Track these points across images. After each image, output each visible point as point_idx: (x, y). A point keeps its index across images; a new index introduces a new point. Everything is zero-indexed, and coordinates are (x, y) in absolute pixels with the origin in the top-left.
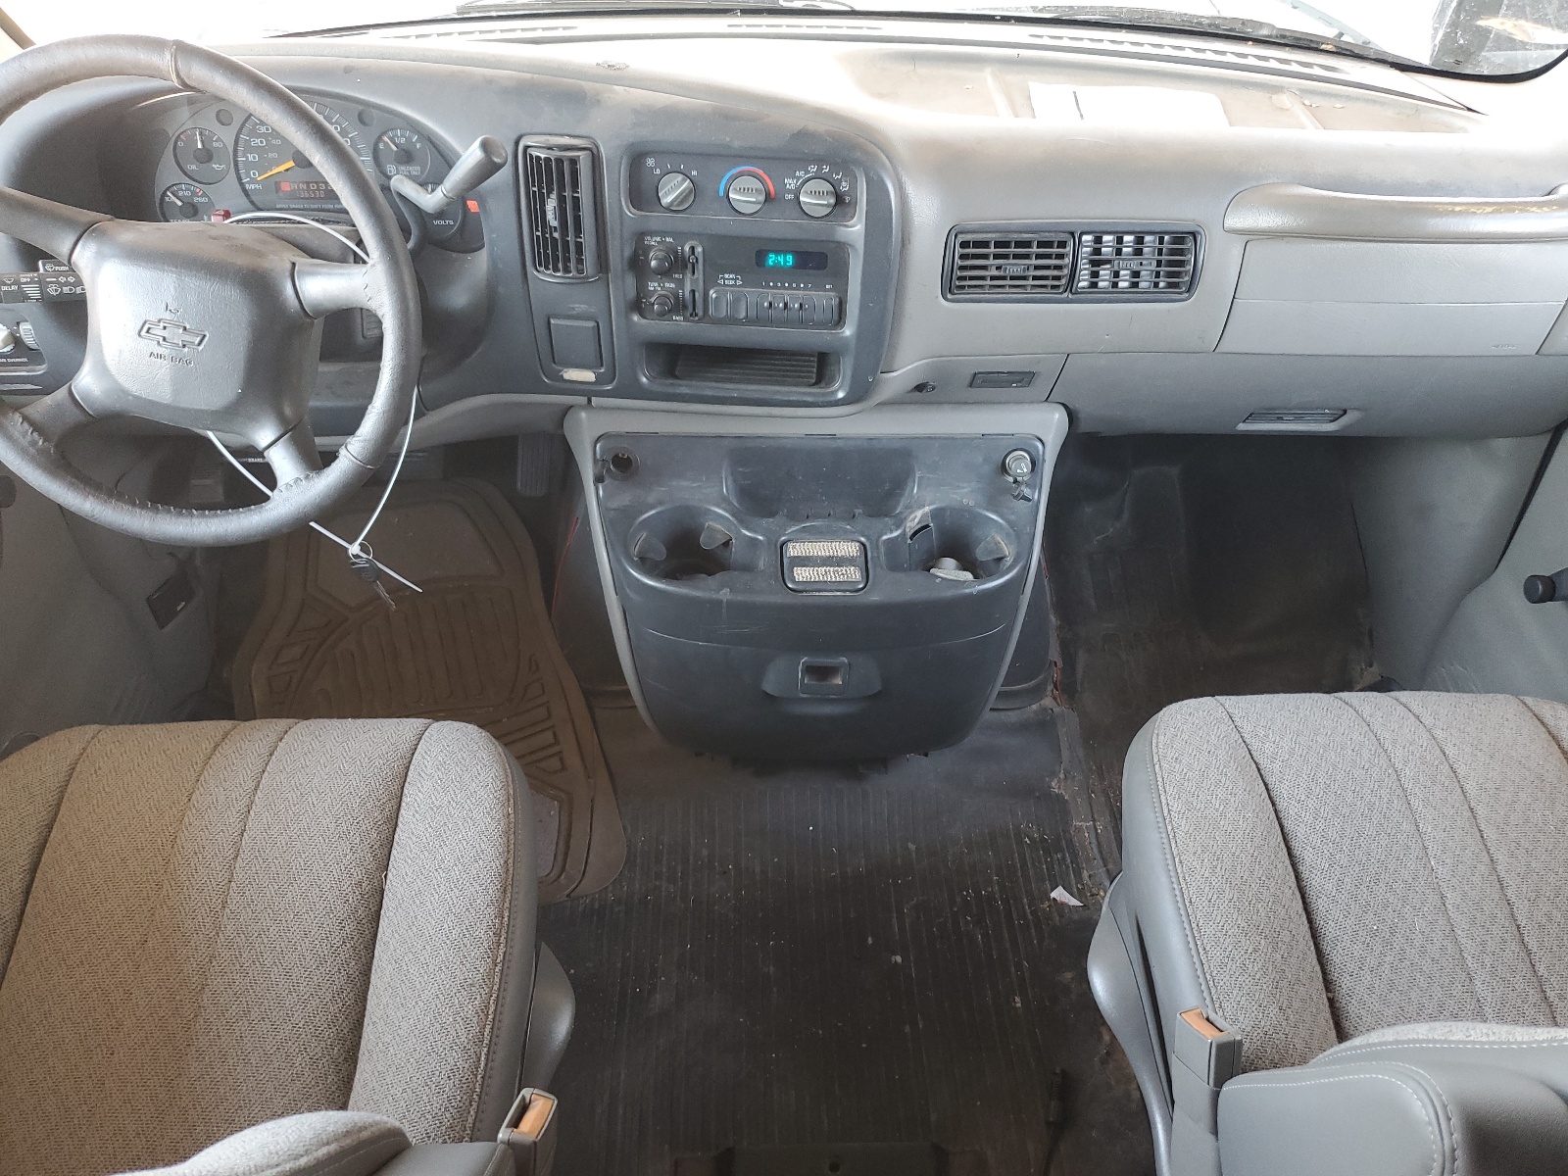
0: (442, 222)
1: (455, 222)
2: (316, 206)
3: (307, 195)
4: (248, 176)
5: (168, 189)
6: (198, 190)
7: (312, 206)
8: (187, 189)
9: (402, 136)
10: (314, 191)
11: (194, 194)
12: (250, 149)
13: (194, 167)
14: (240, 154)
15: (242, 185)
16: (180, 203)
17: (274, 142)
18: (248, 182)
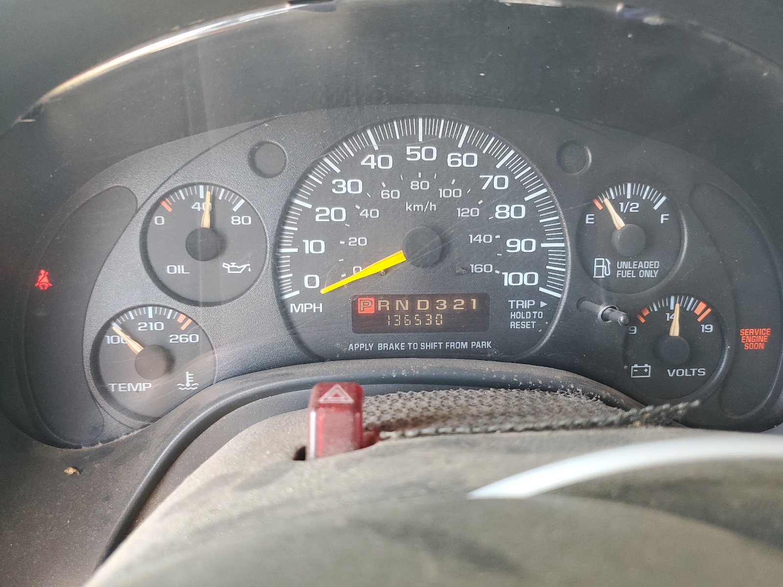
0: (685, 373)
1: (711, 372)
2: (432, 346)
3: (407, 323)
4: (297, 283)
5: (114, 319)
6: (182, 318)
7: (424, 346)
8: (156, 318)
9: (635, 198)
10: (422, 314)
11: (173, 327)
12: (309, 228)
13: (180, 269)
14: (287, 238)
15: (283, 306)
16: (136, 348)
17: (365, 213)
18: (296, 300)
